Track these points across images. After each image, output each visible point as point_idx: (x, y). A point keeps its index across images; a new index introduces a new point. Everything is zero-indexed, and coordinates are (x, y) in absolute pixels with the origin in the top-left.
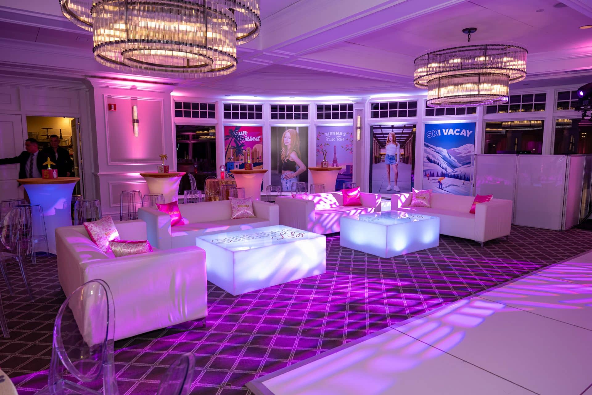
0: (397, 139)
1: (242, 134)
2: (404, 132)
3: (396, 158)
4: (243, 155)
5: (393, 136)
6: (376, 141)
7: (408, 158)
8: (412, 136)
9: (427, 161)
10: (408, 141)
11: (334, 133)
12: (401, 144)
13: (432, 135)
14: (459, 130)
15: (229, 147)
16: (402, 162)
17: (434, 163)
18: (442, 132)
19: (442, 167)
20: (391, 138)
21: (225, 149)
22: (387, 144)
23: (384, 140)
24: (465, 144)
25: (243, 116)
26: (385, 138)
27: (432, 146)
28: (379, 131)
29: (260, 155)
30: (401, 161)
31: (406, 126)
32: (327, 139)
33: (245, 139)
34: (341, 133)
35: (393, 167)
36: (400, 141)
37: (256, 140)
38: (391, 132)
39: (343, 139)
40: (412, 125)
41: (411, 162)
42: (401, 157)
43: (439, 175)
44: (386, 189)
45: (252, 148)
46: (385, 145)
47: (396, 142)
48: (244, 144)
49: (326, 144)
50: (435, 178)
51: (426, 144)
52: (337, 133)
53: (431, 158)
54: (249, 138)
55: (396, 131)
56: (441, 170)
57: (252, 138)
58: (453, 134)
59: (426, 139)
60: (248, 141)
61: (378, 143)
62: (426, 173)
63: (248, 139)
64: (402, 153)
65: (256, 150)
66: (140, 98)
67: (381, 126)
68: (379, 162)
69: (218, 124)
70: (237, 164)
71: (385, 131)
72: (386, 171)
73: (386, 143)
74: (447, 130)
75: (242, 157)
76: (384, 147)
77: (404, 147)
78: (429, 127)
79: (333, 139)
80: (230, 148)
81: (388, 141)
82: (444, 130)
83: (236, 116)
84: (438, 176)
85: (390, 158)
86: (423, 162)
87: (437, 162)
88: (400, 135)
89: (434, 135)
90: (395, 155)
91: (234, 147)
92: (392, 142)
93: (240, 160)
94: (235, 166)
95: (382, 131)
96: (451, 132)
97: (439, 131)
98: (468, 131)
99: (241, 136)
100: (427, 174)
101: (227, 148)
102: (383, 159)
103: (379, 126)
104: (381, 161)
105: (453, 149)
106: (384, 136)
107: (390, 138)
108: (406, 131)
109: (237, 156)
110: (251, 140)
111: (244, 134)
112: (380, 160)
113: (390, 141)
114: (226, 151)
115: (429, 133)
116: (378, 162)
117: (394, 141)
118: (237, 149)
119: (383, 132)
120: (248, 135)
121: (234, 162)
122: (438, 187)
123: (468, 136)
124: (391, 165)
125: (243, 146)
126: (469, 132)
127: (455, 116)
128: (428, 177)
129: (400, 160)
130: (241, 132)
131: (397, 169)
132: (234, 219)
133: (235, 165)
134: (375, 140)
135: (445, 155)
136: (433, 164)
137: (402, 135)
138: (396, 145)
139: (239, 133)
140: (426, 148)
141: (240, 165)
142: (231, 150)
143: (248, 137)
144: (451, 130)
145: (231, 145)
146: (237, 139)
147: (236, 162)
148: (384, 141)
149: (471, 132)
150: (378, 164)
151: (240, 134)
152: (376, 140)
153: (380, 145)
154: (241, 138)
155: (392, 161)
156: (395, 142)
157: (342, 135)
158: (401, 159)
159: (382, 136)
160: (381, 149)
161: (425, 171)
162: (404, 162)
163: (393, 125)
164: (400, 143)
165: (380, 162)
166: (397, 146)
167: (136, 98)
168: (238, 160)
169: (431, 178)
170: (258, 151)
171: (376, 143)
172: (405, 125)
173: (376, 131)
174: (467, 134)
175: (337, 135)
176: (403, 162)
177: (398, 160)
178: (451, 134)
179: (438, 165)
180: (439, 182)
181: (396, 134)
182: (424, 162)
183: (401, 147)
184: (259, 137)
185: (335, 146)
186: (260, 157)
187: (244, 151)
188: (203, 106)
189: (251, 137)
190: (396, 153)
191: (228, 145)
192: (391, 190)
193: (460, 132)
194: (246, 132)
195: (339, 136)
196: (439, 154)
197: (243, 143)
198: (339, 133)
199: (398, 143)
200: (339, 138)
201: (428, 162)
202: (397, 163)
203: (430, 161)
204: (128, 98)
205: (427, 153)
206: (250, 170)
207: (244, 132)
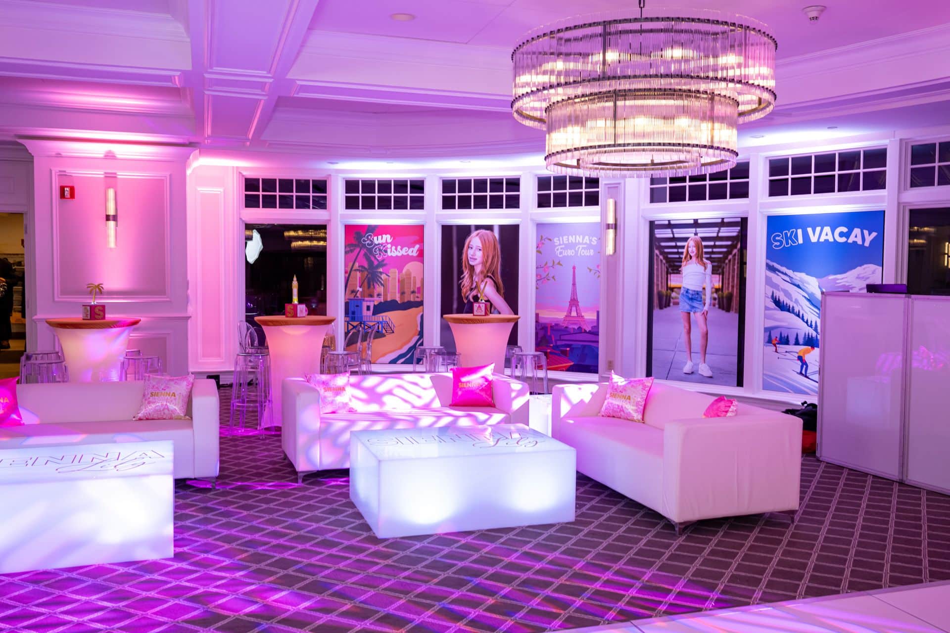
0: (706, 253)
1: (380, 241)
2: (720, 234)
3: (703, 297)
4: (382, 284)
5: (698, 246)
6: (661, 257)
7: (730, 297)
8: (739, 246)
9: (773, 305)
10: (730, 257)
11: (572, 239)
12: (715, 264)
13: (784, 242)
14: (845, 230)
15: (354, 269)
16: (717, 306)
17: (789, 311)
18: (806, 236)
19: (807, 322)
20: (693, 250)
21: (346, 272)
22: (683, 264)
23: (678, 253)
24: (860, 266)
25: (385, 204)
26: (680, 250)
27: (784, 269)
28: (667, 233)
29: (418, 285)
30: (714, 305)
31: (725, 220)
32: (558, 250)
33: (386, 251)
34: (587, 237)
35: (697, 317)
36: (713, 256)
37: (410, 254)
38: (692, 235)
39: (592, 252)
40: (739, 220)
41: (738, 307)
42: (715, 295)
43: (801, 341)
44: (682, 369)
45: (400, 271)
46: (680, 266)
47: (704, 260)
48: (385, 262)
49: (556, 262)
50: (791, 348)
51: (771, 263)
52: (579, 239)
53: (782, 300)
54: (396, 249)
55: (703, 232)
56: (804, 330)
57: (401, 249)
58: (831, 240)
59: (771, 253)
60: (394, 255)
61: (664, 261)
62: (770, 336)
63: (394, 252)
64: (718, 285)
65: (409, 275)
66: (122, 175)
67: (672, 222)
68: (667, 305)
69: (330, 220)
70: (368, 304)
71: (679, 233)
72: (682, 328)
73: (681, 262)
74: (818, 229)
75: (380, 289)
76: (678, 270)
77: (720, 270)
78: (776, 224)
79: (569, 251)
80: (356, 270)
81: (685, 258)
82: (810, 230)
83: (368, 204)
84: (797, 343)
85: (690, 296)
86: (763, 308)
87: (796, 310)
88: (712, 243)
89: (787, 243)
90: (701, 289)
91: (365, 268)
92: (694, 259)
93: (375, 296)
94: (365, 308)
95: (673, 233)
96: (826, 234)
97: (800, 232)
98: (866, 232)
99: (379, 244)
100: (773, 338)
101: (349, 270)
102: (676, 298)
103: (667, 222)
104: (671, 304)
105: (831, 277)
106: (679, 244)
107: (690, 250)
108: (725, 232)
109: (369, 287)
110: (400, 254)
111: (384, 241)
112: (669, 302)
113: (691, 257)
114: (347, 275)
115: (777, 238)
116: (665, 307)
117: (699, 256)
118: (369, 273)
119: (676, 236)
120: (392, 244)
121: (364, 300)
122: (799, 371)
123: (867, 244)
124: (692, 314)
125: (383, 266)
126: (870, 234)
127: (836, 195)
128: (775, 345)
129: (713, 301)
130: (380, 237)
131: (706, 324)
132: (140, 419)
133: (365, 304)
134: (658, 253)
135: (814, 292)
136: (786, 314)
137: (718, 243)
138: (704, 265)
139: (375, 238)
140: (771, 274)
141: (374, 305)
142: (358, 274)
143: (394, 248)
144: (827, 229)
145: (357, 265)
146: (370, 250)
147: (366, 299)
148: (677, 256)
149: (874, 234)
150: (666, 311)
151: (378, 240)
152: (662, 253)
153: (670, 266)
154: (380, 250)
155: (695, 304)
156: (702, 260)
157: (588, 242)
158: (715, 299)
159: (673, 244)
160: (672, 275)
161: (768, 330)
162: (721, 307)
163: (697, 220)
164: (712, 262)
165: (669, 306)
166: (705, 268)
167: (115, 174)
168: (371, 296)
169: (782, 348)
170: (414, 277)
171: (661, 261)
172: (723, 219)
173: (660, 234)
174: (863, 239)
175: (579, 243)
176: (719, 308)
177: (708, 301)
178: (827, 241)
179: (798, 315)
180: (800, 358)
181: (704, 239)
182: (767, 308)
183: (714, 271)
184: (417, 246)
185: (574, 268)
186: (419, 288)
187: (383, 276)
188: (303, 185)
189: (399, 248)
190: (704, 285)
191: (350, 265)
192: (692, 373)
193: (847, 235)
194: (388, 236)
195: (582, 244)
196: (800, 290)
197: (383, 260)
198: (583, 240)
199: (708, 262)
200: (583, 248)
201: (774, 309)
202: (706, 308)
203: (778, 303)
204: (99, 174)
205: (772, 287)
206: (293, 317)
207: (384, 236)
